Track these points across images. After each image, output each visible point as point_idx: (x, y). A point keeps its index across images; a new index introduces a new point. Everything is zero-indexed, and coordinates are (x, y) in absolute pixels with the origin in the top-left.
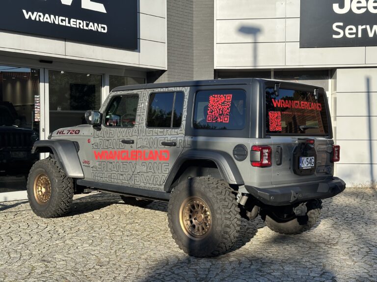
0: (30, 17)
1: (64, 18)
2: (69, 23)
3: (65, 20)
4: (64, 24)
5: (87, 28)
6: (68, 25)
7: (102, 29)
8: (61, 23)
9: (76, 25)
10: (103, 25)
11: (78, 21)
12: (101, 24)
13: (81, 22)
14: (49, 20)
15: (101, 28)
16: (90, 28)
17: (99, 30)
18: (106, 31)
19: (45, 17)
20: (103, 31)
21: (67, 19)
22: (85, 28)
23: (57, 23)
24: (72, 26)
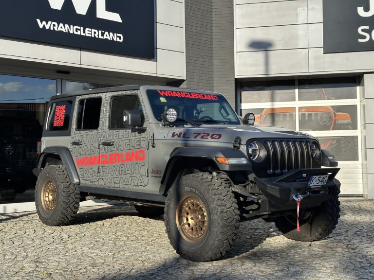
1: (79, 28)
2: (84, 32)
3: (80, 30)
4: (78, 33)
5: (102, 38)
6: (83, 34)
8: (75, 33)
9: (91, 34)
10: (118, 35)
11: (93, 31)
12: (116, 33)
13: (96, 31)
14: (63, 30)
15: (117, 38)
16: (105, 37)
17: (115, 40)
18: (121, 41)
19: (60, 27)
20: (118, 40)
21: (82, 28)
22: (100, 37)
23: (71, 32)
24: (88, 35)
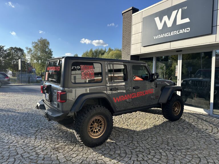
0: (156, 38)
1: (168, 33)
2: (170, 34)
3: (169, 34)
4: (168, 36)
5: (179, 33)
6: (170, 35)
7: (187, 30)
8: (167, 36)
9: (173, 34)
10: (187, 29)
11: (174, 32)
12: (186, 28)
13: (176, 31)
14: (162, 37)
16: (180, 32)
17: (185, 32)
18: (189, 31)
20: (187, 31)
21: (169, 33)
22: (178, 33)
24: (172, 35)
